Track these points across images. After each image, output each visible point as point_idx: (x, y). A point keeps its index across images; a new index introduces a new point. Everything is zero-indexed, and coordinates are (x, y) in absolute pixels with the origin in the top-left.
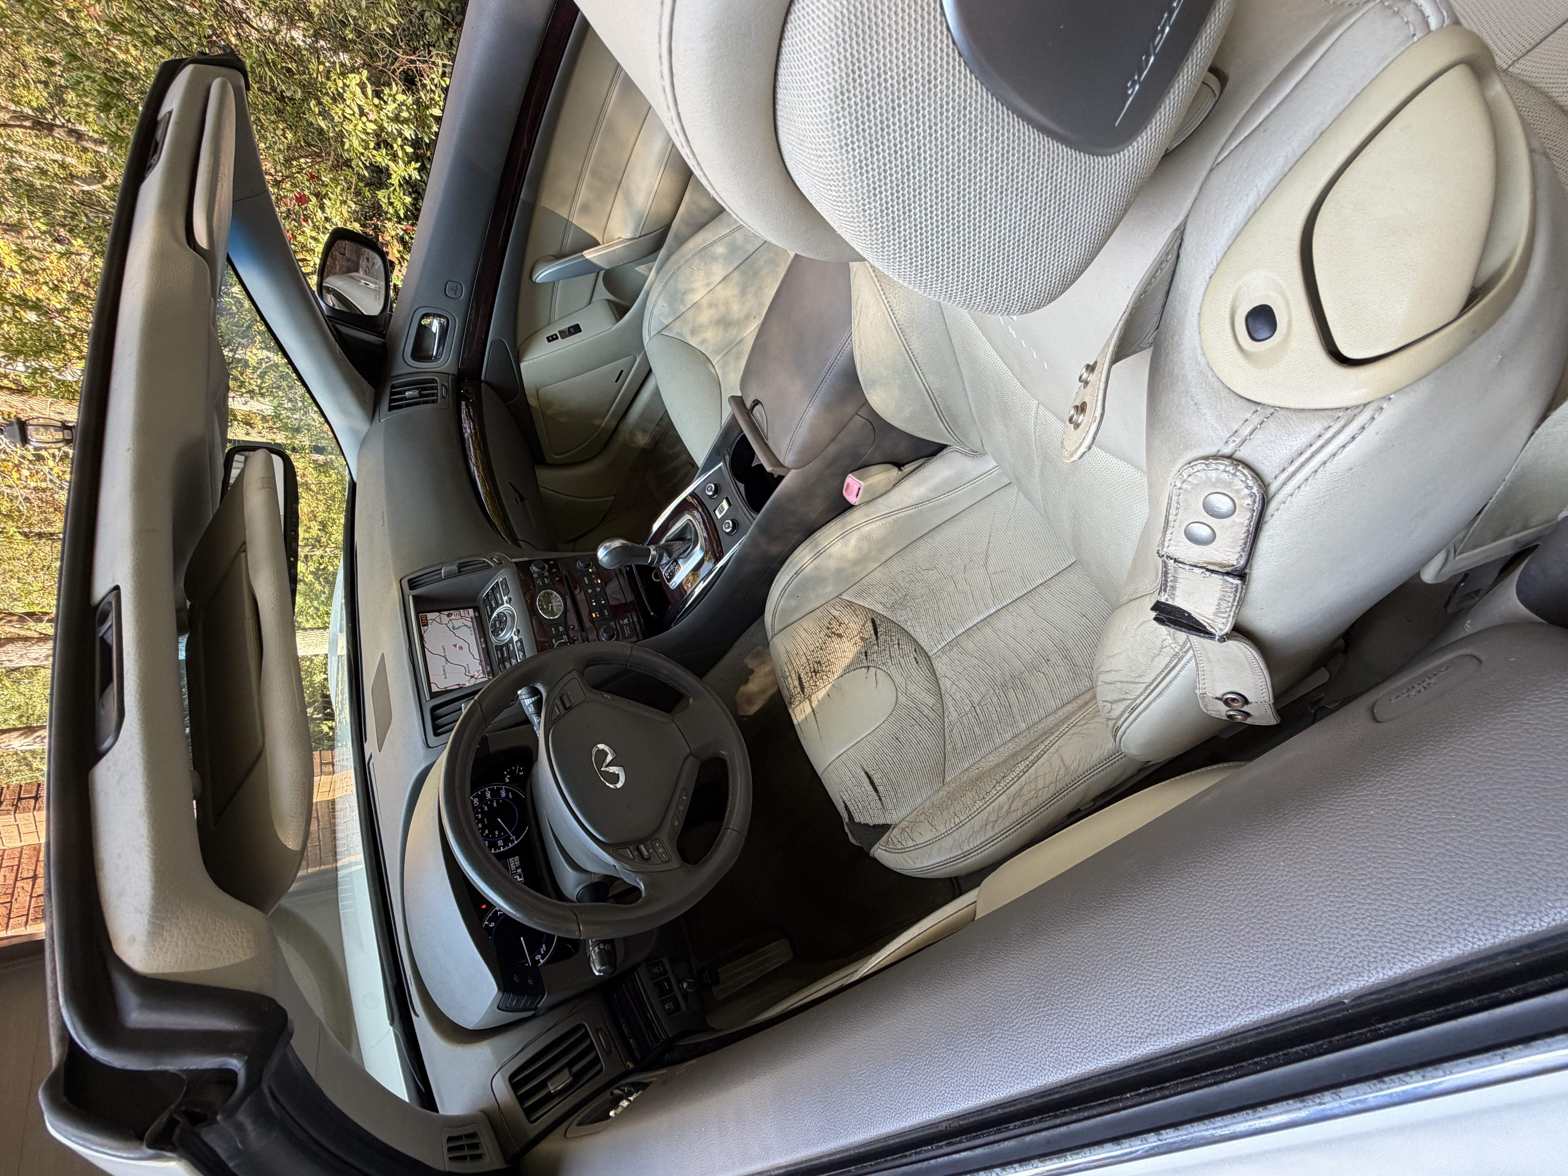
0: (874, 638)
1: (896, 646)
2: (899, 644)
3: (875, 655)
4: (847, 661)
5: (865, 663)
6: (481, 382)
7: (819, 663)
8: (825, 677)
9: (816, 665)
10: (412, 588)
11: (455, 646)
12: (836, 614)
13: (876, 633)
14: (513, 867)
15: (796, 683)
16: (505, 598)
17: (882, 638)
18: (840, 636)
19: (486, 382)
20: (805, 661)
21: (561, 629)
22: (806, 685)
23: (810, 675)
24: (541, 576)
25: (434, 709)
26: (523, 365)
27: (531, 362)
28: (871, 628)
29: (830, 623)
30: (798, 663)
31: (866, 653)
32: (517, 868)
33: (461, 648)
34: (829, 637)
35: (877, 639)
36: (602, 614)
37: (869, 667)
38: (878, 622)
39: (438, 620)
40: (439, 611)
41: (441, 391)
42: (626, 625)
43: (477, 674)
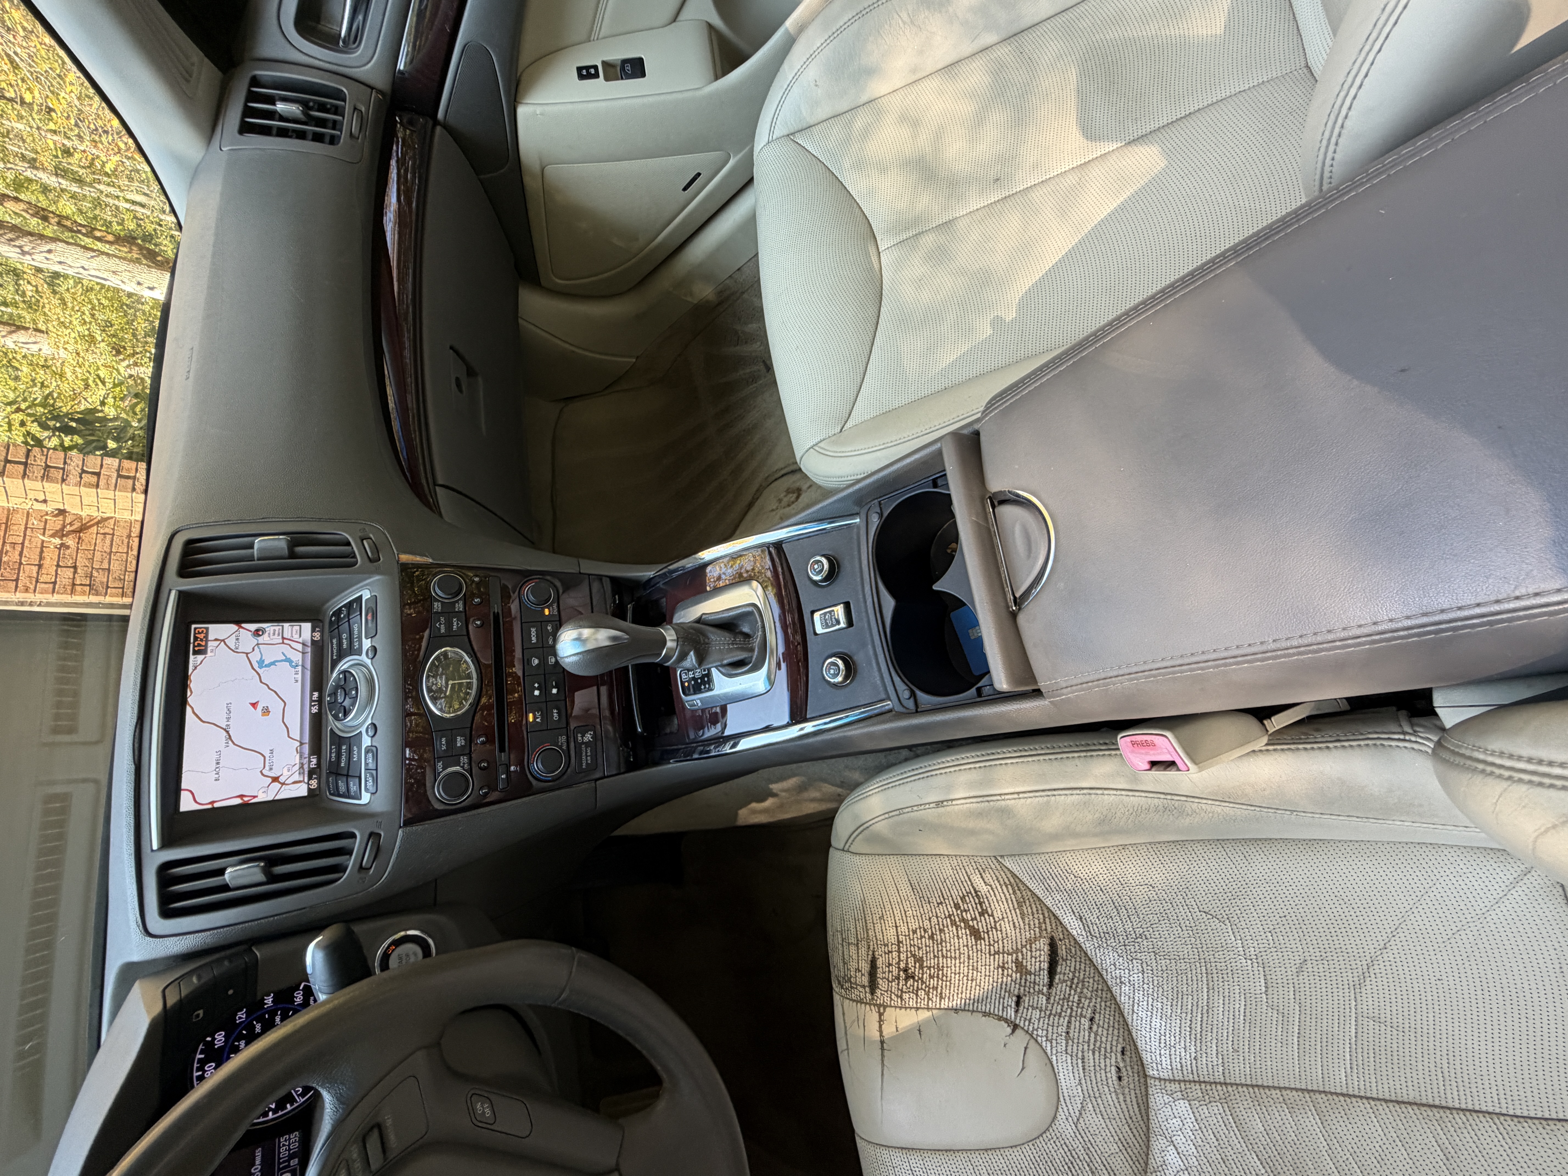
0: (1046, 980)
1: (1086, 1023)
2: (1092, 1019)
3: (1036, 1014)
4: (976, 993)
5: (1011, 1013)
6: (436, 122)
7: (920, 960)
8: (922, 993)
9: (911, 961)
10: (184, 571)
11: (254, 705)
12: (983, 889)
13: (1052, 972)
14: (284, 1153)
15: (865, 967)
16: (367, 644)
17: (1061, 988)
18: (976, 934)
19: (445, 126)
20: (894, 940)
21: (460, 742)
22: (882, 984)
23: (895, 972)
24: (448, 612)
25: (164, 868)
26: (522, 111)
27: (539, 110)
28: (1045, 957)
29: (963, 898)
30: (880, 937)
31: (1019, 997)
32: (291, 1157)
33: (266, 711)
34: (953, 923)
35: (1050, 985)
36: (546, 716)
37: (1015, 1027)
38: (1062, 952)
39: (231, 642)
40: (238, 622)
41: (350, 123)
42: (587, 744)
43: (286, 773)
